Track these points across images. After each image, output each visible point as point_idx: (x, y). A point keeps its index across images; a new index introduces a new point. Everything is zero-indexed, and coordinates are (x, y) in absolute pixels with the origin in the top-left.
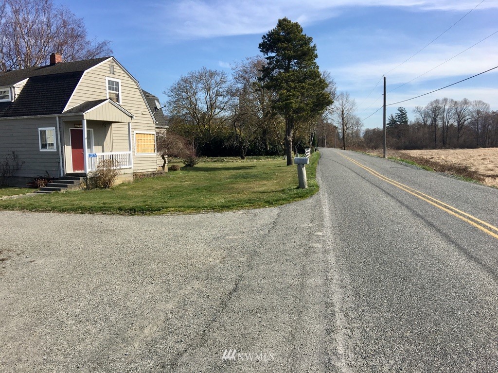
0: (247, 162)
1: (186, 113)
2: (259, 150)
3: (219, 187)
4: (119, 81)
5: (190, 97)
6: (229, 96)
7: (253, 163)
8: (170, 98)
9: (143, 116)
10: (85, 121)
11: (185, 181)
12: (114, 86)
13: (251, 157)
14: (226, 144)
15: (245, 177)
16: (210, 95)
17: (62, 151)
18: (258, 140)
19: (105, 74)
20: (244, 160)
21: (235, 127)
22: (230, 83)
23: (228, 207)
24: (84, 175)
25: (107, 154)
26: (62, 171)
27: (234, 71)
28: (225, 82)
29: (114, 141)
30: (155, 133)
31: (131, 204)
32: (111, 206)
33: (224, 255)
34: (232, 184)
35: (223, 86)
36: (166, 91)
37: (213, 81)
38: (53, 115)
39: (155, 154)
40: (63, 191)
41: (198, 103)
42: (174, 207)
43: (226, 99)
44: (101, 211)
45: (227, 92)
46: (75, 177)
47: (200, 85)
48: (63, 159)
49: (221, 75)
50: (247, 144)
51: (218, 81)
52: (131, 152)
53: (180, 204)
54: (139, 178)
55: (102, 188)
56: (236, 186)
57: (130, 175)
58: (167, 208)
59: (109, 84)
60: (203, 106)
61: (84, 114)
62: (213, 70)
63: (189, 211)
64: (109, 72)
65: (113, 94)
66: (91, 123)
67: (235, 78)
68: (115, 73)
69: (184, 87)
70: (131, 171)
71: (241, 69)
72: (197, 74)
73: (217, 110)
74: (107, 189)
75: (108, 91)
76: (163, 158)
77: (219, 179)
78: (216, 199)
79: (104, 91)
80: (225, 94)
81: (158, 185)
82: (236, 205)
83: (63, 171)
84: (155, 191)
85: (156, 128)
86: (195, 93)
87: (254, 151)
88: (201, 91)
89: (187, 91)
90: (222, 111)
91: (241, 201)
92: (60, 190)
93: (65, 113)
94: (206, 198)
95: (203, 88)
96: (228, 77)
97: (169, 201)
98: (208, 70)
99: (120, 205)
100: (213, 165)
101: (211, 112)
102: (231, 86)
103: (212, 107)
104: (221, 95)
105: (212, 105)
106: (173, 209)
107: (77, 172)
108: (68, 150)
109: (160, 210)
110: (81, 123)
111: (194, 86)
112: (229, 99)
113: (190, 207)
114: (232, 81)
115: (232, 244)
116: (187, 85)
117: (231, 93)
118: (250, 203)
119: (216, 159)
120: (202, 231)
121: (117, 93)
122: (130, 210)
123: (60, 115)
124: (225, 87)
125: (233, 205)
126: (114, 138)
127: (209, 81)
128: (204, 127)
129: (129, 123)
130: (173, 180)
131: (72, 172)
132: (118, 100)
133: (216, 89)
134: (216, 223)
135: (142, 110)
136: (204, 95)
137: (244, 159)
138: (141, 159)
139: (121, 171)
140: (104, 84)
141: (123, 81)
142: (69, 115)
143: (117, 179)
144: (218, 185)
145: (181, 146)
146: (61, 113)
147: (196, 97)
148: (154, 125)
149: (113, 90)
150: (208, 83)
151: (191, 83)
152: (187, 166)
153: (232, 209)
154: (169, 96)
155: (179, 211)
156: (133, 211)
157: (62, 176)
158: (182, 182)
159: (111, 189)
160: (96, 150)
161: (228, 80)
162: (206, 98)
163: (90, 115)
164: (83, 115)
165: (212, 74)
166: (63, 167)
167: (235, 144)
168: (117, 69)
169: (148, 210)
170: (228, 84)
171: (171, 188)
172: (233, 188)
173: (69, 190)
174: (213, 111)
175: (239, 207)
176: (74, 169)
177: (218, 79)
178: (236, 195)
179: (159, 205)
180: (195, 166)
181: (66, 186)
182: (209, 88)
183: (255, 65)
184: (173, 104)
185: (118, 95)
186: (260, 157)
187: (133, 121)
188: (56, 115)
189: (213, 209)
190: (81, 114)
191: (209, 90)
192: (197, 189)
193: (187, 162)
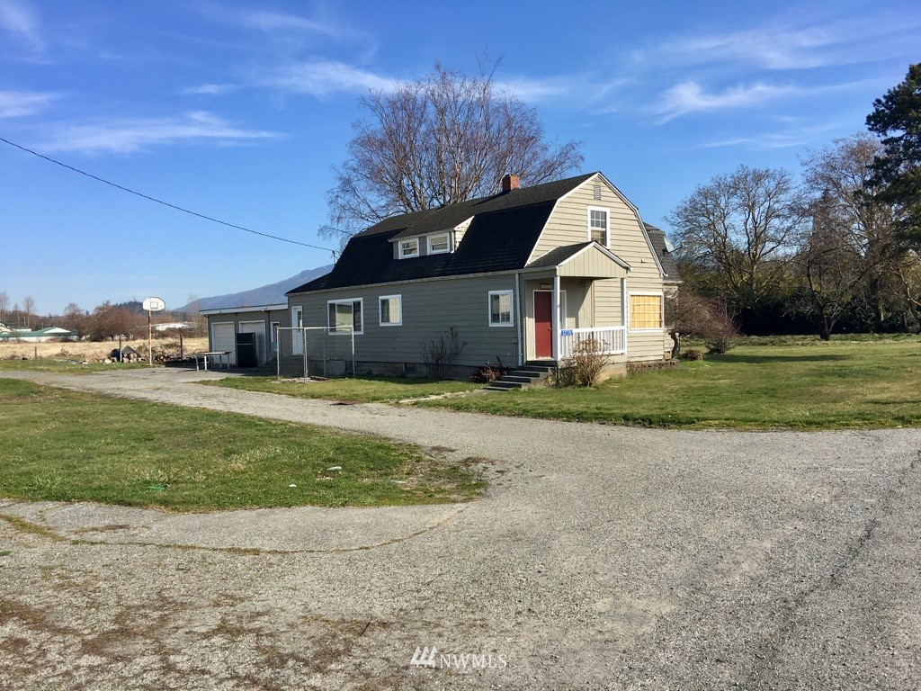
0: (836, 345)
1: (705, 254)
2: (860, 320)
3: (790, 390)
4: (607, 210)
5: (713, 223)
6: (795, 217)
7: (850, 347)
8: (676, 228)
9: (643, 265)
10: (559, 278)
11: (719, 379)
12: (599, 219)
13: (843, 336)
14: (790, 310)
15: (842, 374)
16: (753, 218)
17: (522, 327)
18: (861, 301)
19: (587, 202)
20: (828, 342)
21: (809, 276)
22: (796, 190)
23: (819, 424)
24: (554, 364)
25: (584, 330)
26: (520, 359)
27: (806, 168)
28: (785, 190)
29: (597, 309)
30: (662, 294)
31: (642, 411)
32: (610, 412)
33: (834, 493)
34: (815, 386)
35: (782, 197)
36: (669, 215)
37: (761, 191)
38: (511, 272)
39: (661, 331)
40: (524, 387)
41: (730, 233)
42: (718, 419)
43: (788, 224)
44: (597, 418)
45: (791, 209)
46: (541, 366)
47: (735, 200)
48: (522, 339)
49: (778, 176)
50: (833, 311)
51: (772, 189)
52: (624, 328)
53: (728, 415)
54: (635, 370)
55: (580, 386)
56: (824, 389)
57: (621, 366)
58: (704, 419)
59: (592, 217)
60: (739, 240)
61: (557, 267)
62: (762, 168)
63: (747, 427)
64: (593, 197)
65: (598, 231)
66: (566, 281)
67: (808, 181)
68: (602, 198)
69: (703, 206)
70: (624, 359)
71: (823, 162)
72: (729, 179)
73: (769, 245)
74: (588, 387)
75: (590, 228)
76: (673, 337)
77: (786, 376)
78: (791, 410)
79: (584, 229)
80: (786, 212)
81: (671, 383)
82: (834, 422)
83: (523, 357)
84: (671, 393)
85: (665, 284)
86: (724, 216)
87: (851, 324)
88: (735, 210)
89: (708, 214)
90: (780, 247)
91: (843, 415)
92: (520, 386)
93: (529, 267)
94: (772, 408)
95: (740, 205)
96: (793, 181)
97: (704, 409)
98: (751, 171)
99: (625, 412)
100: (763, 351)
101: (756, 250)
102: (799, 197)
103: (757, 238)
104: (778, 216)
105: (757, 237)
106: (717, 422)
107: (541, 359)
108: (530, 323)
109: (694, 422)
110: (551, 282)
111: (723, 202)
112: (794, 222)
113: (746, 421)
114: (801, 188)
115: (846, 479)
116: (709, 201)
117: (797, 210)
118: (863, 419)
119: (766, 339)
120: (783, 458)
121: (604, 229)
122: (643, 420)
123: (521, 271)
124: (786, 199)
125: (830, 422)
126: (597, 304)
127: (753, 191)
128: (742, 277)
129: (622, 279)
130: (695, 376)
131: (535, 359)
132: (604, 242)
133: (767, 204)
134: (806, 448)
135: (641, 255)
136: (743, 217)
137: (827, 340)
138: (637, 339)
139: (610, 358)
140: (584, 218)
141: (614, 210)
142: (534, 270)
143: (604, 371)
144: (788, 386)
145: (708, 316)
146: (522, 267)
147: (727, 222)
148: (661, 281)
149: (597, 226)
150: (751, 194)
151: (716, 198)
152: (712, 351)
153: (828, 428)
154: (673, 224)
155: (728, 425)
156: (647, 422)
157: (520, 364)
158: (714, 379)
159: (595, 387)
160: (569, 322)
161: (794, 186)
162: (746, 223)
163: (566, 268)
164: (555, 270)
165: (758, 178)
166: (522, 351)
167: (808, 309)
168: (606, 191)
169: (674, 422)
170: (793, 192)
171: (698, 389)
172: (819, 393)
173: (532, 386)
174: (760, 246)
175: (843, 425)
176: (537, 355)
177: (772, 185)
178: (832, 406)
179: (691, 415)
180: (728, 352)
181: (529, 381)
182: (753, 204)
183: (853, 153)
184: (680, 239)
185: (604, 234)
186: (863, 335)
187: (629, 274)
188: (515, 271)
189: (791, 426)
190: (552, 267)
191: (751, 208)
192: (748, 392)
193: (714, 345)
